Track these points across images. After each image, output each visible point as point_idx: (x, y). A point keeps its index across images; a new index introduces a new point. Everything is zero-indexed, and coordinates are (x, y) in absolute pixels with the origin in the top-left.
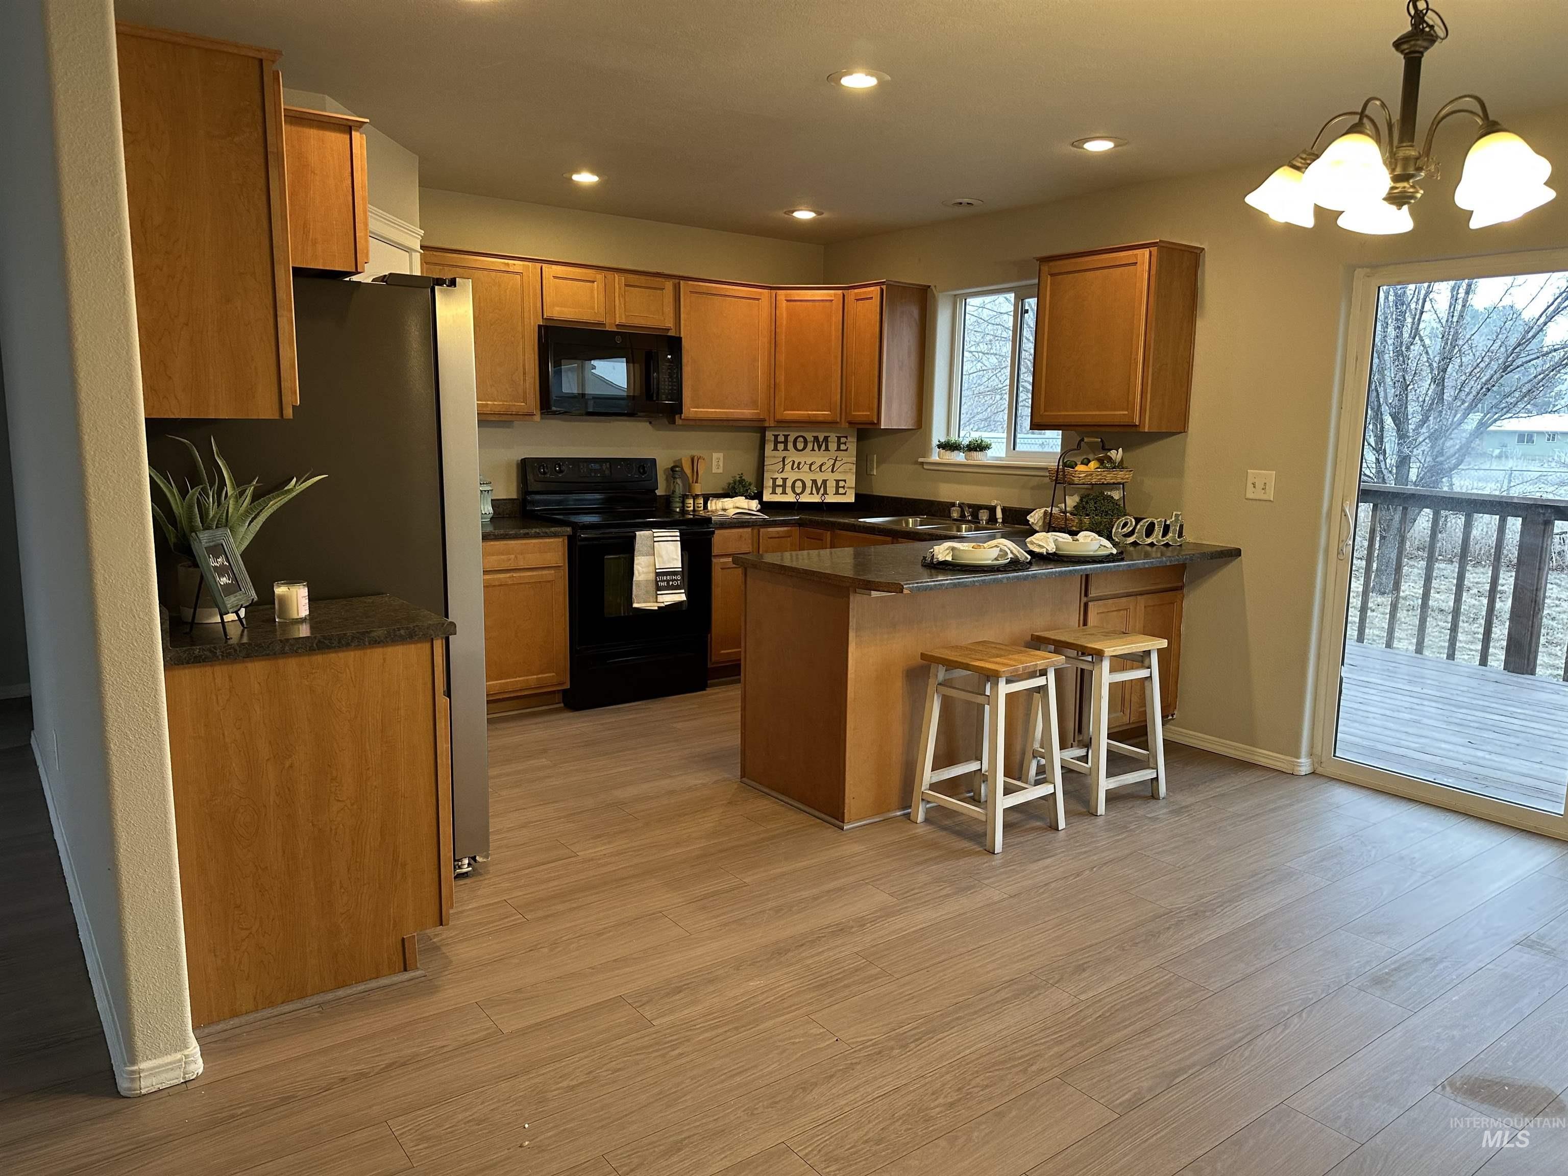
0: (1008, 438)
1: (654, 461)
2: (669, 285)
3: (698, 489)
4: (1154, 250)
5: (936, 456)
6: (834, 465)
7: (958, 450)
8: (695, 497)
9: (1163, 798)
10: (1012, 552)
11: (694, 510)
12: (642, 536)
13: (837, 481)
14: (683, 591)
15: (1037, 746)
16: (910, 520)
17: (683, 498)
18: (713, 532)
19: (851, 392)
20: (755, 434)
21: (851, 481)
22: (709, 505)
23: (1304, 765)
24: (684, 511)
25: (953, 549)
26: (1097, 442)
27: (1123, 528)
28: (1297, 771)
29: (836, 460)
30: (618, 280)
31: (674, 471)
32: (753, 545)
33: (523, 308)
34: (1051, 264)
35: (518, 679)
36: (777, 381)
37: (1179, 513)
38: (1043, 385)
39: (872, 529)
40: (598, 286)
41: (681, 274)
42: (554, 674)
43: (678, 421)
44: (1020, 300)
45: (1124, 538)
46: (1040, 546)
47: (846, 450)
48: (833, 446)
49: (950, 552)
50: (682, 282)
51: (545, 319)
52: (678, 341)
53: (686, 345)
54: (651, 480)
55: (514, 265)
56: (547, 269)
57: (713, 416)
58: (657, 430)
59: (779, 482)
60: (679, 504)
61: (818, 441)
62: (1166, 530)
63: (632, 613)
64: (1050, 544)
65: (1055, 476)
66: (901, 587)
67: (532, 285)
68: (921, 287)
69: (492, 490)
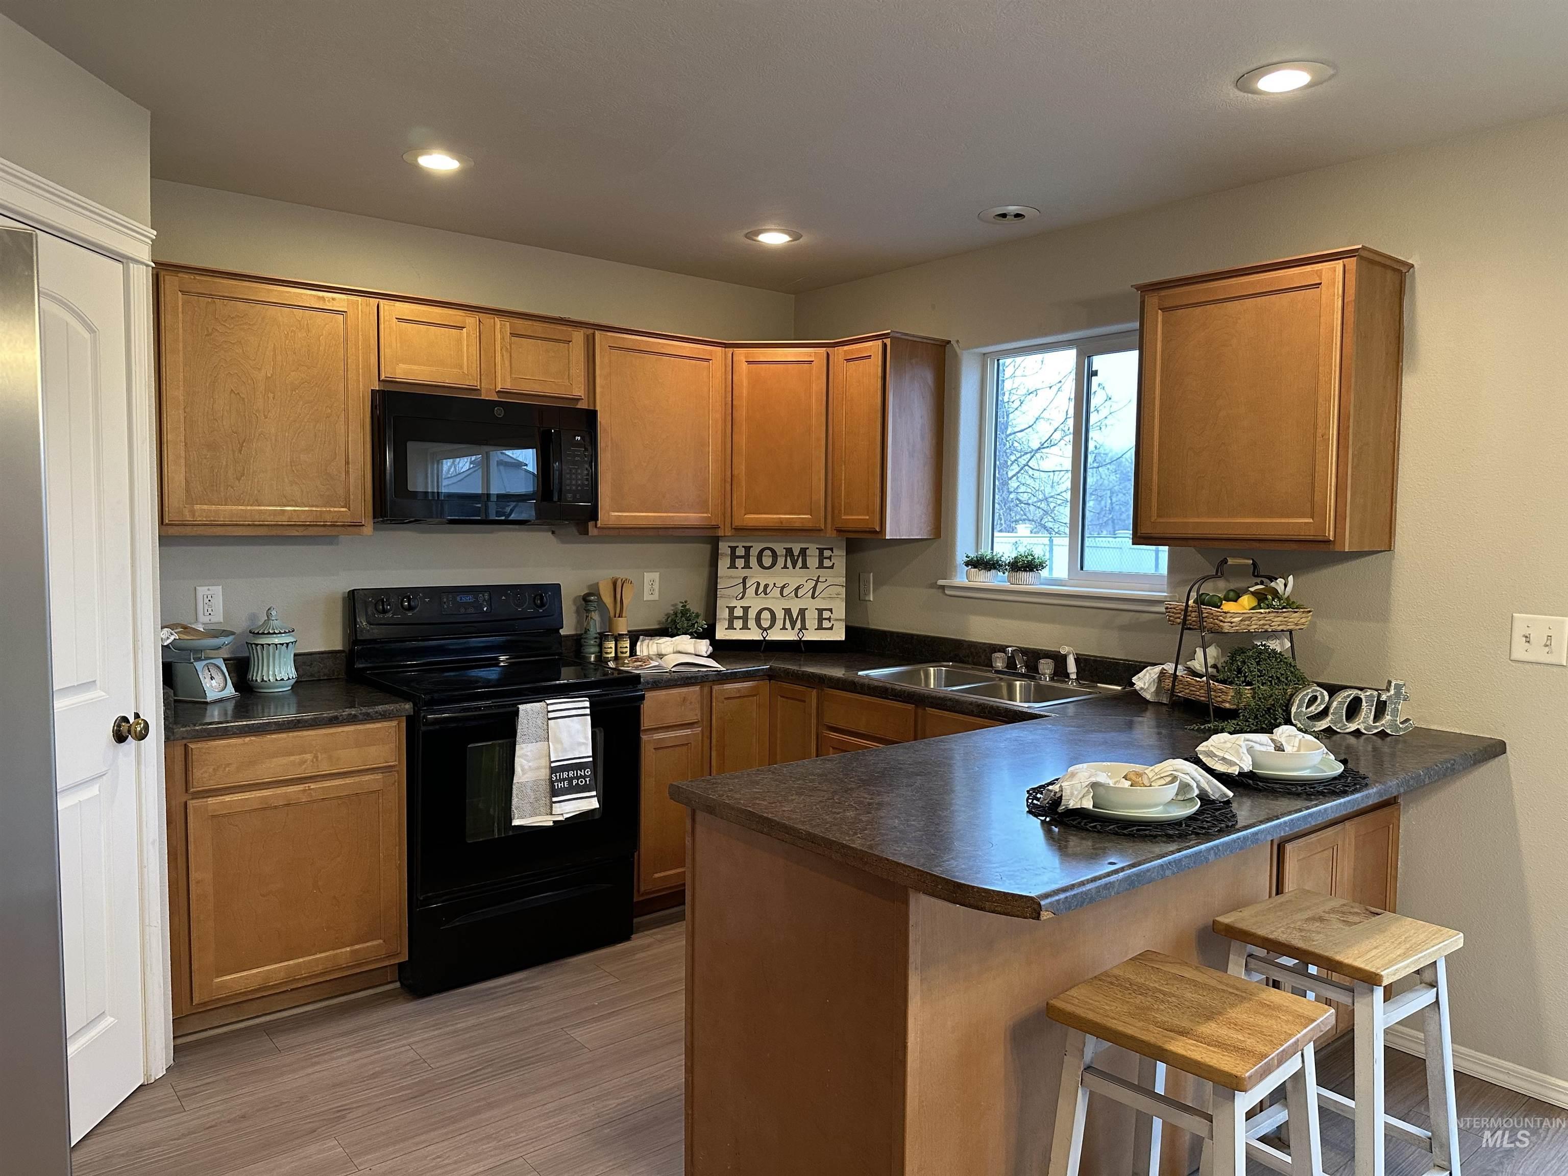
0: (1072, 553)
1: (558, 586)
2: (578, 336)
3: (622, 626)
4: (1352, 263)
5: (963, 577)
6: (815, 588)
7: (995, 568)
8: (618, 638)
10: (1199, 786)
11: (616, 658)
12: (528, 712)
13: (820, 611)
14: (594, 793)
16: (930, 670)
17: (601, 639)
18: (642, 698)
20: (702, 545)
21: (840, 610)
22: (638, 648)
24: (601, 659)
25: (1096, 784)
26: (1249, 566)
27: (1308, 706)
29: (817, 581)
30: (500, 328)
31: (588, 601)
32: (702, 709)
33: (346, 364)
34: (1164, 293)
35: (318, 956)
36: (735, 472)
37: (1401, 683)
38: (1155, 477)
39: (881, 690)
40: (468, 334)
41: (597, 321)
42: (381, 941)
43: (592, 531)
44: (1087, 355)
45: (1311, 723)
46: (1224, 759)
47: (832, 567)
48: (813, 562)
49: (1088, 792)
50: (597, 333)
51: (383, 381)
52: (591, 415)
53: (603, 422)
54: (552, 615)
55: (333, 299)
56: (386, 307)
57: (643, 523)
58: (563, 542)
59: (739, 612)
60: (593, 649)
61: (792, 555)
62: (1381, 709)
63: (511, 833)
64: (1244, 758)
65: (1179, 618)
66: (1036, 906)
67: (362, 330)
68: (938, 343)
69: (296, 642)
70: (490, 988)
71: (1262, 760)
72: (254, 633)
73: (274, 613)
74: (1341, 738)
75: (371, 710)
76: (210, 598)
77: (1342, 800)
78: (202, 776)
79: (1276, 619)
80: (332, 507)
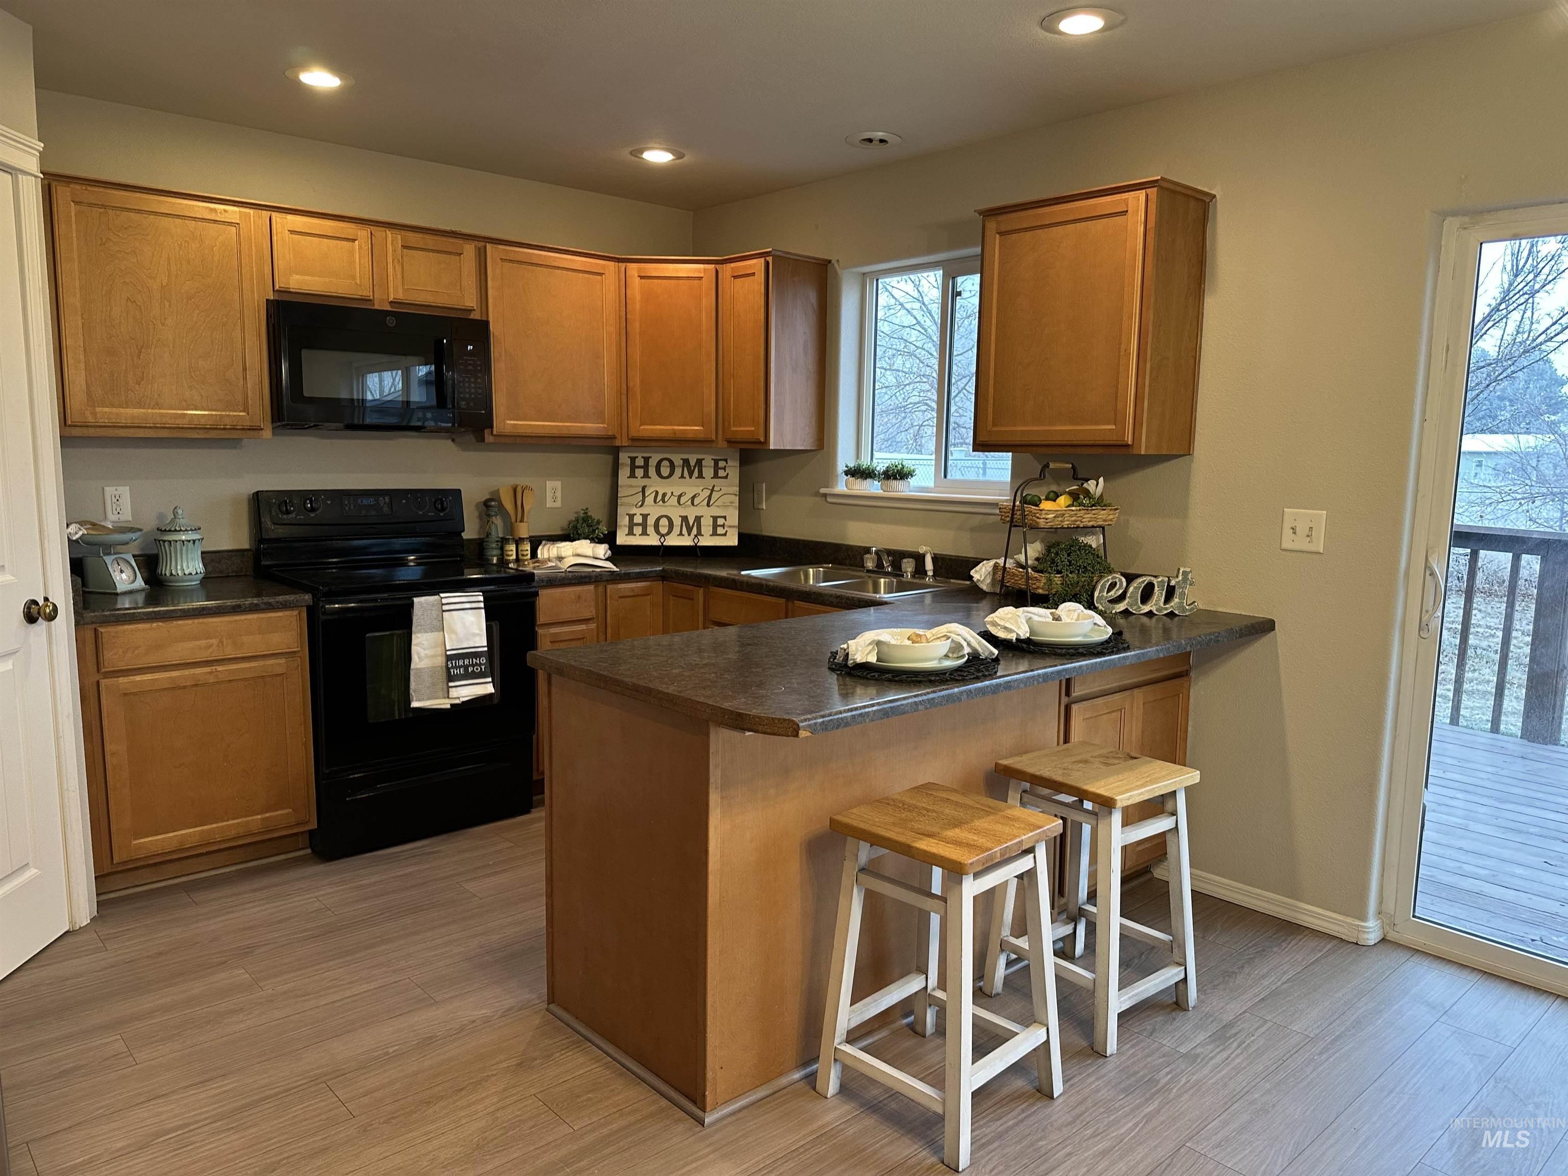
0: (937, 460)
1: (459, 491)
2: (469, 249)
3: (524, 531)
4: (1153, 192)
5: (843, 485)
6: (710, 497)
7: (871, 477)
8: (518, 542)
9: (1193, 1008)
10: (969, 644)
11: (517, 560)
12: (423, 604)
13: (715, 518)
14: (490, 679)
15: (1006, 932)
16: (811, 570)
17: (502, 543)
18: (536, 594)
19: (729, 401)
20: (604, 456)
21: (733, 517)
22: (539, 552)
23: (1372, 931)
24: (503, 562)
25: (879, 643)
26: (1067, 469)
27: (1108, 591)
28: (1364, 939)
29: (712, 490)
30: (392, 240)
31: (489, 506)
32: (596, 606)
33: (240, 275)
34: (1000, 218)
35: (231, 822)
36: (631, 384)
37: (1188, 570)
38: (991, 391)
39: (759, 587)
40: (360, 246)
41: (487, 234)
42: (290, 810)
43: (489, 438)
44: (950, 276)
45: (1111, 606)
46: (1006, 628)
47: (726, 477)
48: (708, 472)
49: (873, 647)
50: (489, 246)
51: (277, 291)
52: (483, 326)
53: (496, 333)
54: (454, 519)
55: (225, 211)
56: (278, 219)
57: (541, 432)
58: (464, 450)
59: (638, 519)
60: (496, 552)
61: (689, 466)
62: (1170, 593)
63: (411, 715)
64: (1022, 626)
65: (1008, 517)
66: (795, 727)
67: (255, 242)
68: (818, 262)
69: (202, 539)
70: (395, 853)
71: (1037, 628)
72: (161, 530)
73: (180, 512)
74: (1136, 618)
75: (272, 600)
76: (117, 498)
77: (1098, 660)
78: (112, 657)
79: (1086, 516)
80: (230, 411)
